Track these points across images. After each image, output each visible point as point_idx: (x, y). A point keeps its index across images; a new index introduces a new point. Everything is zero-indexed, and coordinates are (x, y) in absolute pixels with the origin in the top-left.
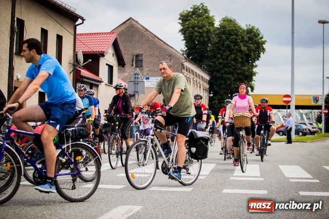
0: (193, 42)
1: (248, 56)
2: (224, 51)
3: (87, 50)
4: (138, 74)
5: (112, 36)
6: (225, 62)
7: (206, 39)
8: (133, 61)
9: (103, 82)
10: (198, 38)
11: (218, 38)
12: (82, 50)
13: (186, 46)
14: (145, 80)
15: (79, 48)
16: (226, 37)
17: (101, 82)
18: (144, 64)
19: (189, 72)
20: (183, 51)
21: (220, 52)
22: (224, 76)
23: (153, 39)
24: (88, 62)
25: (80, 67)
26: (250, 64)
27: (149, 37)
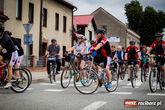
0: (132, 19)
1: (159, 26)
3: (79, 23)
5: (91, 16)
6: (148, 29)
7: (138, 18)
9: (87, 40)
11: (144, 17)
12: (76, 24)
13: (128, 21)
15: (75, 22)
16: (148, 16)
18: (107, 31)
19: (130, 34)
20: (127, 24)
21: (146, 24)
22: (147, 36)
23: (112, 18)
24: (79, 30)
25: (75, 32)
26: (161, 30)
27: (110, 17)
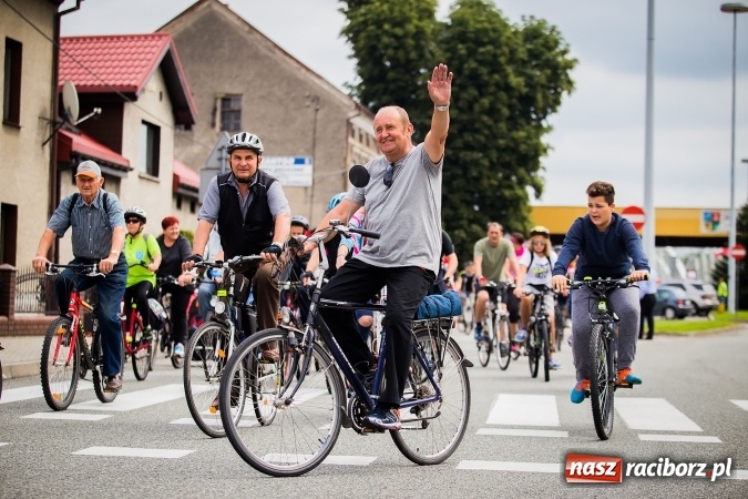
0: (378, 62)
1: (527, 100)
3: (90, 81)
5: (160, 43)
6: (465, 117)
7: (413, 55)
8: (214, 114)
9: (132, 170)
11: (446, 51)
12: (77, 83)
13: (361, 74)
15: (67, 77)
16: (467, 49)
17: (125, 169)
18: (244, 121)
19: (368, 144)
20: (351, 86)
22: (462, 155)
23: (270, 54)
24: (92, 115)
25: (69, 130)
26: (534, 123)
27: (260, 47)
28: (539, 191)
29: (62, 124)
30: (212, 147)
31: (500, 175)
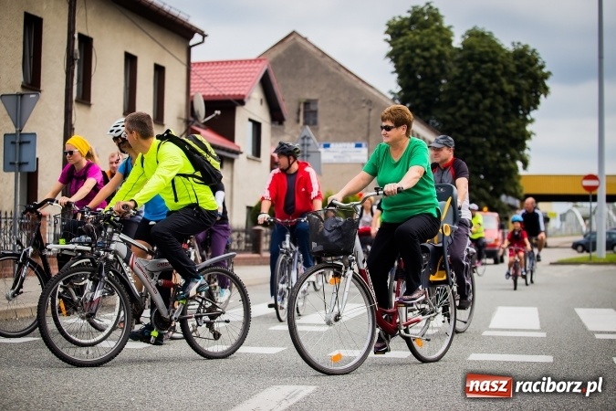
0: (412, 76)
1: (516, 101)
2: (471, 93)
3: (213, 92)
4: (309, 138)
5: (260, 65)
6: (473, 113)
7: (437, 71)
8: (298, 113)
9: (242, 153)
10: (421, 68)
11: (460, 67)
12: (203, 93)
13: (400, 84)
14: (322, 150)
15: (197, 85)
16: (474, 65)
17: (238, 153)
18: (320, 119)
20: (392, 93)
21: (464, 94)
22: (471, 140)
23: (337, 71)
24: (214, 115)
25: (198, 126)
26: (521, 117)
27: (330, 67)
28: (525, 164)
29: (193, 122)
30: (297, 136)
31: (498, 154)
